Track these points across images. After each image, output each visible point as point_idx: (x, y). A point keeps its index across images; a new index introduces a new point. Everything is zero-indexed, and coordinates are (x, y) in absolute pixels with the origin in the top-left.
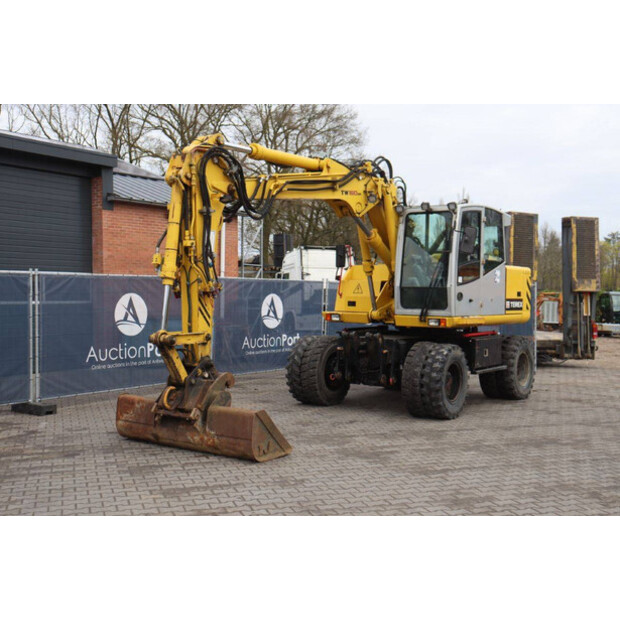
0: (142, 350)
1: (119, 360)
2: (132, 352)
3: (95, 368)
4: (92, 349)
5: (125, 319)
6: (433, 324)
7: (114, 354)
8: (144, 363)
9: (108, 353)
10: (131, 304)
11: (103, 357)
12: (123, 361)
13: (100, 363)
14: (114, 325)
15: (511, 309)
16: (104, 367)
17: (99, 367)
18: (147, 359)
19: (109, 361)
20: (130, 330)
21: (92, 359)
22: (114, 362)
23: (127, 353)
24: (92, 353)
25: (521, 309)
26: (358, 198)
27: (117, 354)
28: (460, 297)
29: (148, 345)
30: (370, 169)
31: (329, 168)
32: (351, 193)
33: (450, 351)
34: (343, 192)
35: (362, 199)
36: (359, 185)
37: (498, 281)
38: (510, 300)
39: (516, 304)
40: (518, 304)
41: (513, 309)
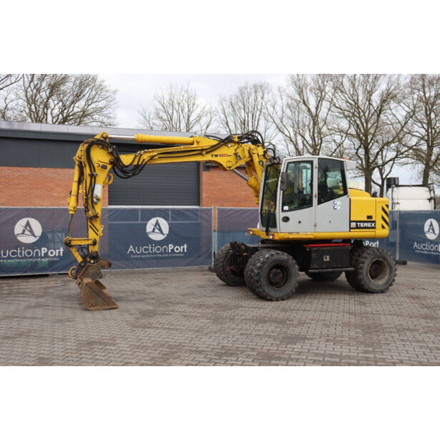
0: (165, 249)
1: (149, 253)
2: (158, 249)
3: (132, 256)
5: (153, 231)
6: (271, 237)
7: (146, 250)
8: (167, 255)
9: (142, 249)
10: (157, 224)
11: (139, 251)
12: (152, 254)
14: (146, 235)
15: (357, 227)
16: (139, 256)
17: (136, 256)
18: (169, 253)
19: (142, 253)
20: (157, 237)
21: (131, 252)
22: (146, 254)
23: (155, 250)
24: (131, 248)
25: (374, 228)
26: (229, 158)
27: (148, 249)
28: (286, 219)
29: (170, 245)
30: (236, 140)
31: (198, 142)
32: (221, 156)
33: (272, 255)
34: (212, 155)
35: (232, 158)
36: (229, 150)
37: (339, 208)
38: (357, 222)
39: (366, 225)
40: (369, 225)
41: (360, 228)
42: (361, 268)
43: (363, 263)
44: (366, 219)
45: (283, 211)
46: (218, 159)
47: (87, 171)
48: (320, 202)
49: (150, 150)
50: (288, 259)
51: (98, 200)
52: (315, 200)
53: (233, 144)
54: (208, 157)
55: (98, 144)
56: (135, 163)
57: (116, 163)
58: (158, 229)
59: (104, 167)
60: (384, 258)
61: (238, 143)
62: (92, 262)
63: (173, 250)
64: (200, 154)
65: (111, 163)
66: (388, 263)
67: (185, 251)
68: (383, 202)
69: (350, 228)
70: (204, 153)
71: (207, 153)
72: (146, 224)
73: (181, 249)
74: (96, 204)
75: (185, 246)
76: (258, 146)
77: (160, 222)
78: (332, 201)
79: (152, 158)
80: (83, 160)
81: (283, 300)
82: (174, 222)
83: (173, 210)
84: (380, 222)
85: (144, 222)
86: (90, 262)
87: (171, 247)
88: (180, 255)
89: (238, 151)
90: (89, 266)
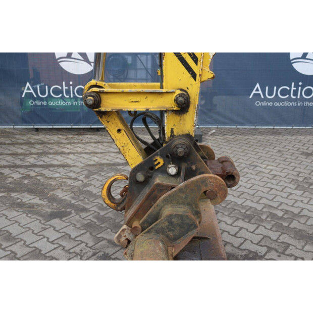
1: (290, 100)
2: (308, 92)
4: (258, 85)
7: (284, 92)
9: (277, 91)
11: (270, 94)
12: (296, 100)
13: (266, 99)
14: (288, 63)
17: (264, 104)
19: (277, 99)
22: (283, 100)
24: (257, 90)
27: (288, 92)
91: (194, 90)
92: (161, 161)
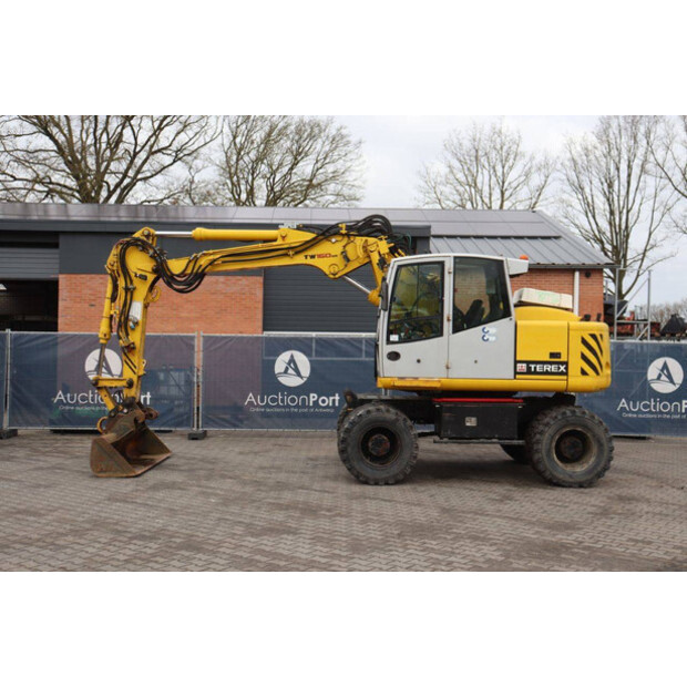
0: (304, 400)
1: (278, 406)
2: (293, 400)
3: (252, 410)
4: (251, 394)
7: (273, 400)
8: (306, 410)
9: (268, 399)
10: (292, 360)
12: (283, 407)
13: (258, 406)
14: (274, 377)
15: (529, 372)
16: (263, 410)
17: (258, 410)
18: (309, 407)
19: (267, 405)
20: (292, 381)
21: (251, 403)
22: (273, 407)
23: (288, 400)
24: (251, 397)
25: (564, 374)
26: (333, 260)
27: (277, 400)
28: (394, 356)
29: (312, 395)
30: (344, 231)
31: (284, 238)
32: (320, 256)
33: (369, 412)
34: (306, 257)
35: (339, 261)
36: (333, 247)
37: (492, 339)
38: (528, 363)
39: (547, 368)
40: (553, 368)
41: (536, 373)
42: (538, 442)
43: (542, 433)
44: (547, 358)
45: (389, 342)
46: (316, 262)
47: (121, 283)
48: (456, 329)
49: (211, 251)
50: (397, 420)
51: (136, 324)
52: (448, 326)
53: (339, 238)
54: (300, 259)
55: (137, 245)
56: (189, 271)
57: (161, 271)
58: (293, 368)
59: (144, 278)
60: (585, 427)
61: (347, 235)
62: (125, 411)
63: (316, 403)
64: (286, 255)
65: (155, 271)
66: (594, 436)
67: (337, 404)
68: (584, 329)
69: (516, 373)
70: (291, 253)
71: (297, 253)
72: (274, 362)
73: (329, 401)
74: (133, 329)
75: (337, 398)
76: (381, 239)
77: (295, 358)
78: (481, 327)
79: (212, 263)
80: (115, 268)
81: (387, 484)
82: (319, 359)
83: (319, 341)
84: (576, 364)
85: (272, 358)
86: (122, 411)
87: (313, 397)
88: (328, 410)
89: (347, 248)
90: (119, 417)
91: (135, 378)
92: (121, 407)
